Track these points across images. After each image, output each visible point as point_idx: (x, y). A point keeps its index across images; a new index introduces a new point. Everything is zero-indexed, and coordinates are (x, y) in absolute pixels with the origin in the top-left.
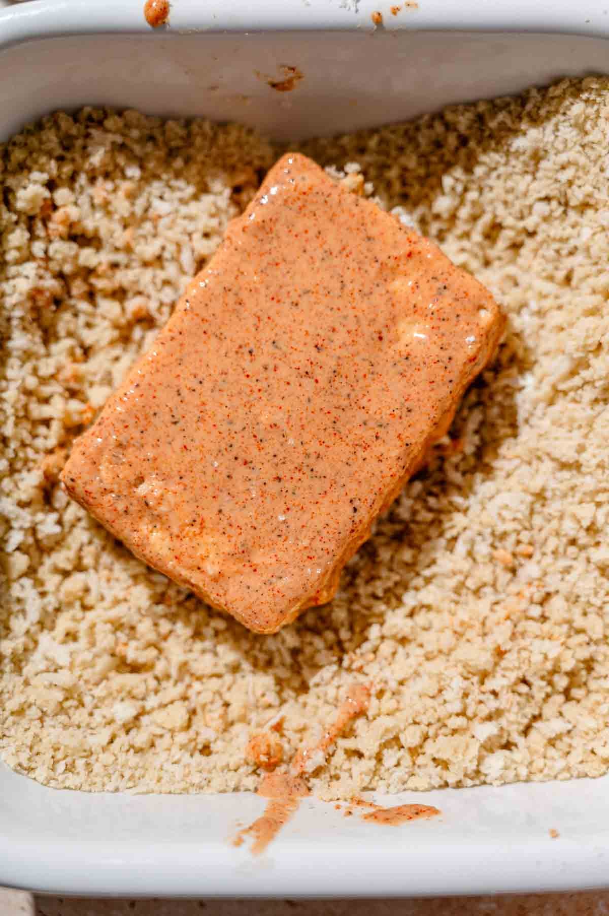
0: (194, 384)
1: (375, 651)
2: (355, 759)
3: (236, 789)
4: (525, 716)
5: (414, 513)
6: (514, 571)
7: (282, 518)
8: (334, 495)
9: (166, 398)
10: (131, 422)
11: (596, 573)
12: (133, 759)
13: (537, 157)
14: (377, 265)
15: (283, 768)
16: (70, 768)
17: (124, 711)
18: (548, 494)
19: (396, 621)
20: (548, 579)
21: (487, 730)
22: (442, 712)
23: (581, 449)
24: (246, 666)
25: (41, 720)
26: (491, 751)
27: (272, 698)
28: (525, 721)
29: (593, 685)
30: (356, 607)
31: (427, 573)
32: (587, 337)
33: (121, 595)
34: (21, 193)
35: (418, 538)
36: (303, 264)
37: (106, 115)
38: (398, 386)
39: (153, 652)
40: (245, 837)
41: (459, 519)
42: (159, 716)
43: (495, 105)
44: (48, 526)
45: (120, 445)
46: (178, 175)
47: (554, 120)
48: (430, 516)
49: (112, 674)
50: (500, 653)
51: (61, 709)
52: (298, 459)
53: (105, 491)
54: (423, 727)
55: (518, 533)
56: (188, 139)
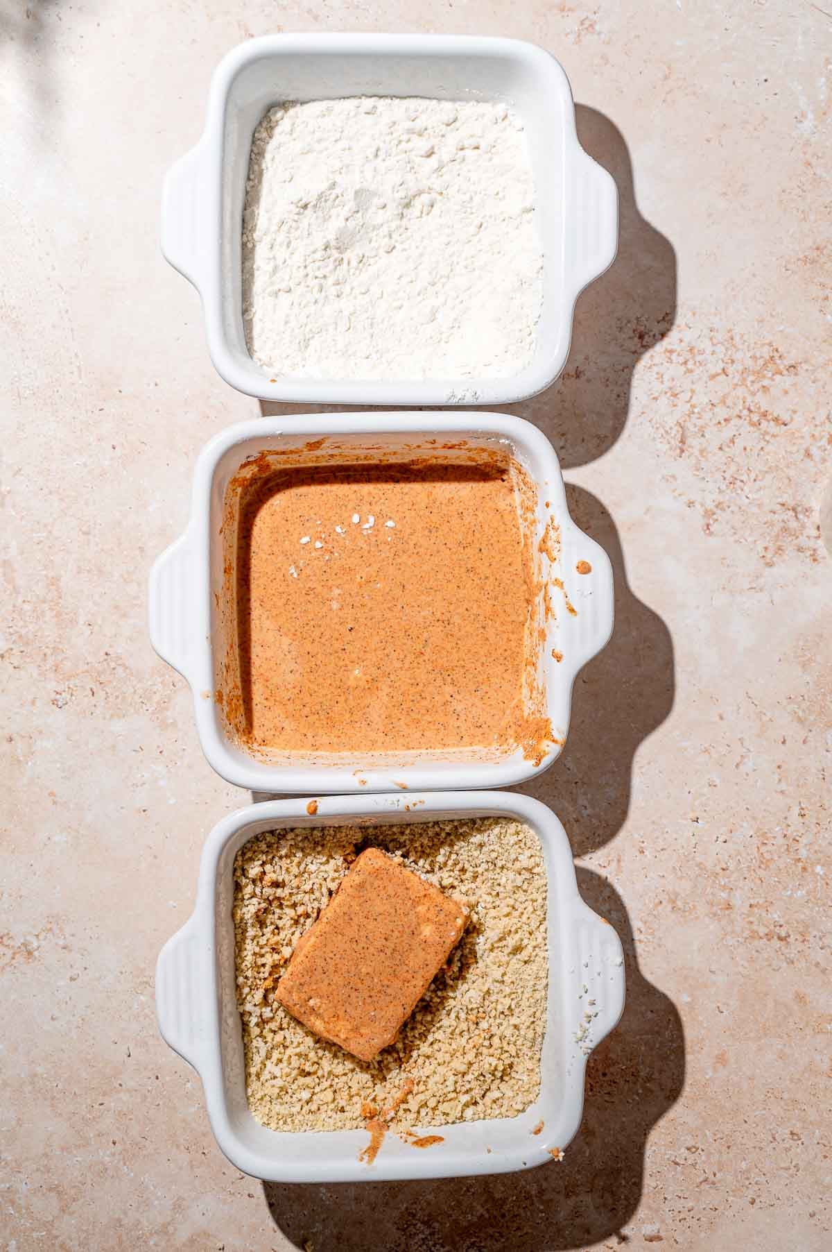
0: (332, 955)
1: (416, 1062)
2: (408, 1112)
3: (357, 1128)
4: (482, 1090)
5: (432, 998)
6: (477, 1024)
7: (373, 1014)
8: (395, 1003)
9: (320, 963)
10: (305, 973)
11: (513, 1028)
12: (311, 1117)
13: (481, 846)
14: (411, 901)
15: (376, 1118)
16: (285, 1122)
17: (305, 1095)
18: (491, 992)
19: (425, 1048)
20: (492, 1028)
21: (465, 1098)
22: (445, 1091)
23: (504, 975)
24: (358, 1069)
25: (271, 1102)
26: (468, 1107)
27: (370, 1084)
28: (483, 1092)
29: (513, 1074)
30: (407, 1042)
31: (438, 1025)
32: (505, 928)
33: (300, 1041)
34: (250, 871)
35: (434, 1009)
36: (378, 901)
37: (287, 833)
38: (421, 954)
39: (316, 1066)
40: (364, 1157)
41: (451, 1002)
42: (321, 1096)
43: (462, 823)
44: (267, 1013)
45: (301, 984)
46: (319, 853)
47: (488, 832)
48: (438, 1000)
49: (299, 1077)
50: (471, 1064)
51: (279, 1096)
52: (379, 987)
53: (295, 1005)
54: (437, 1098)
55: (478, 1008)
56: (323, 837)
